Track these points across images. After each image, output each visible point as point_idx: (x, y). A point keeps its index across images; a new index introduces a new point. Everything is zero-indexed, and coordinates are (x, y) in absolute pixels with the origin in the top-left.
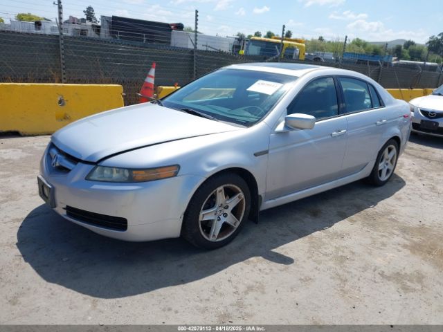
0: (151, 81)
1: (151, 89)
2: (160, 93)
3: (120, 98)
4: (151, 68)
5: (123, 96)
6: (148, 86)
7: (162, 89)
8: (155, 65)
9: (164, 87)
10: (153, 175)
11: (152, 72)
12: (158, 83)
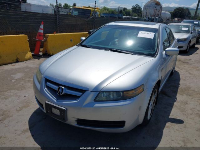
0: (42, 31)
1: (42, 36)
2: (47, 38)
3: (27, 43)
4: (41, 24)
5: (28, 41)
6: (40, 35)
7: (48, 36)
8: (43, 22)
9: (49, 35)
10: (138, 92)
11: (42, 26)
12: (45, 32)
